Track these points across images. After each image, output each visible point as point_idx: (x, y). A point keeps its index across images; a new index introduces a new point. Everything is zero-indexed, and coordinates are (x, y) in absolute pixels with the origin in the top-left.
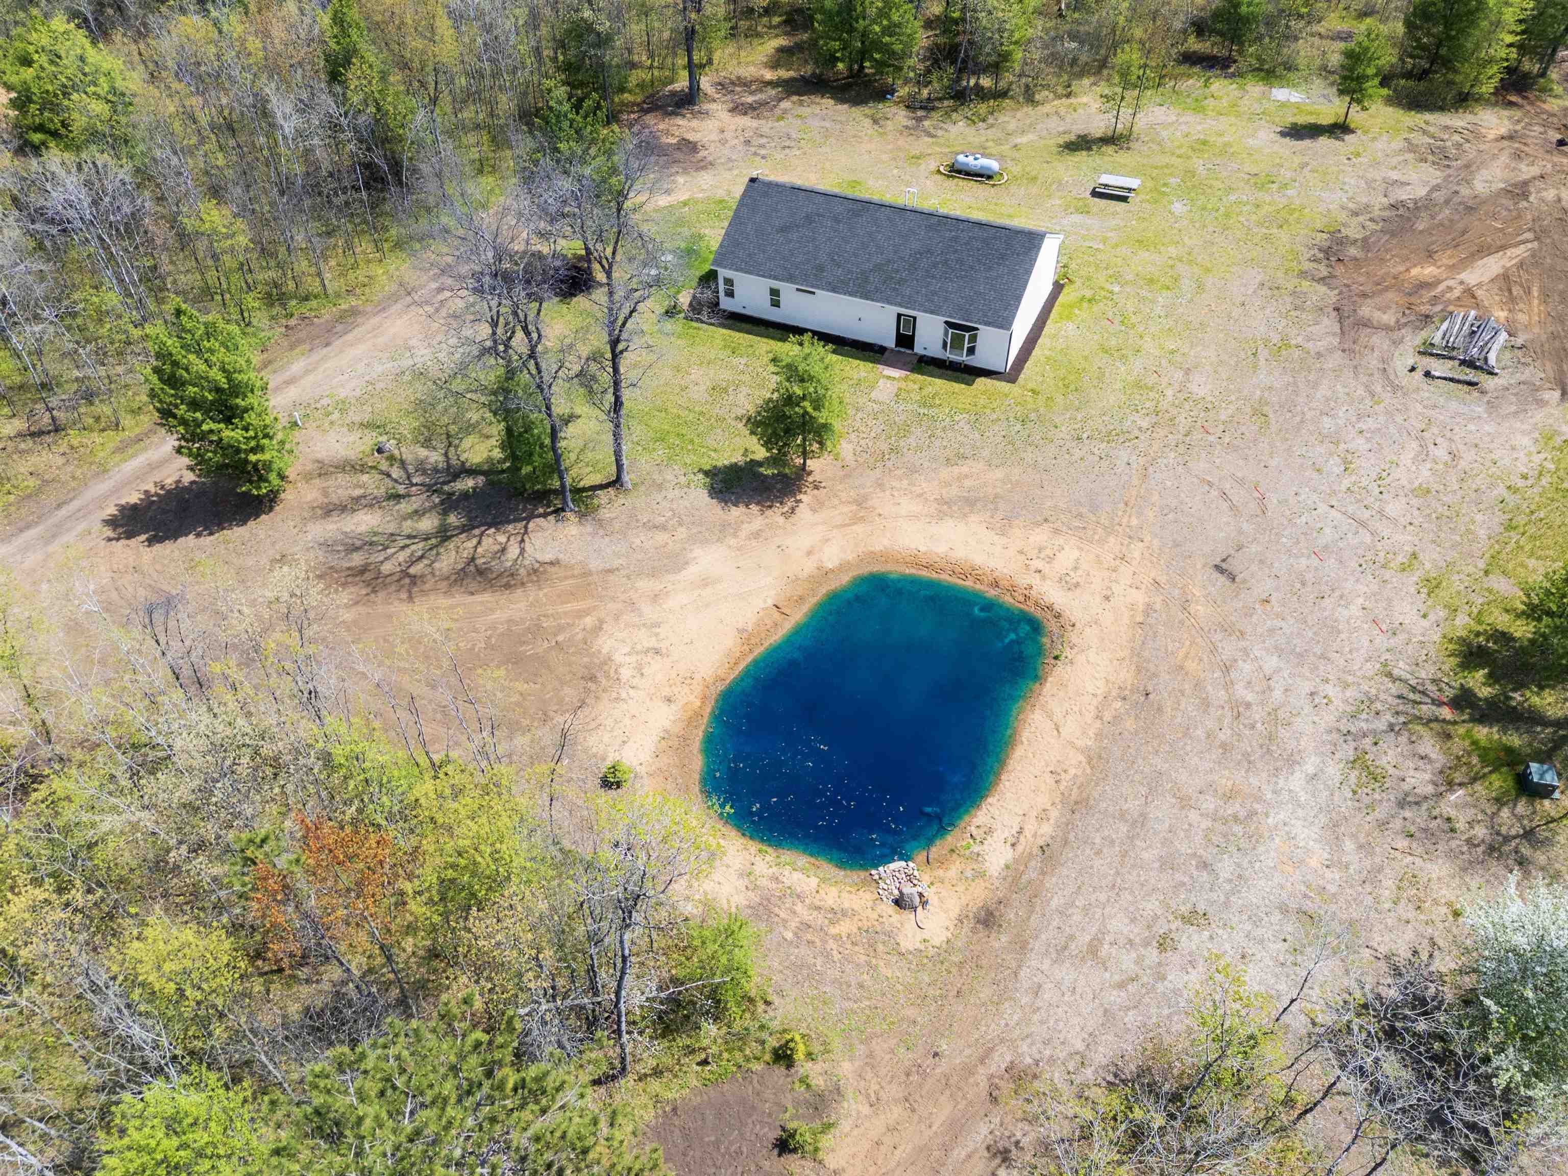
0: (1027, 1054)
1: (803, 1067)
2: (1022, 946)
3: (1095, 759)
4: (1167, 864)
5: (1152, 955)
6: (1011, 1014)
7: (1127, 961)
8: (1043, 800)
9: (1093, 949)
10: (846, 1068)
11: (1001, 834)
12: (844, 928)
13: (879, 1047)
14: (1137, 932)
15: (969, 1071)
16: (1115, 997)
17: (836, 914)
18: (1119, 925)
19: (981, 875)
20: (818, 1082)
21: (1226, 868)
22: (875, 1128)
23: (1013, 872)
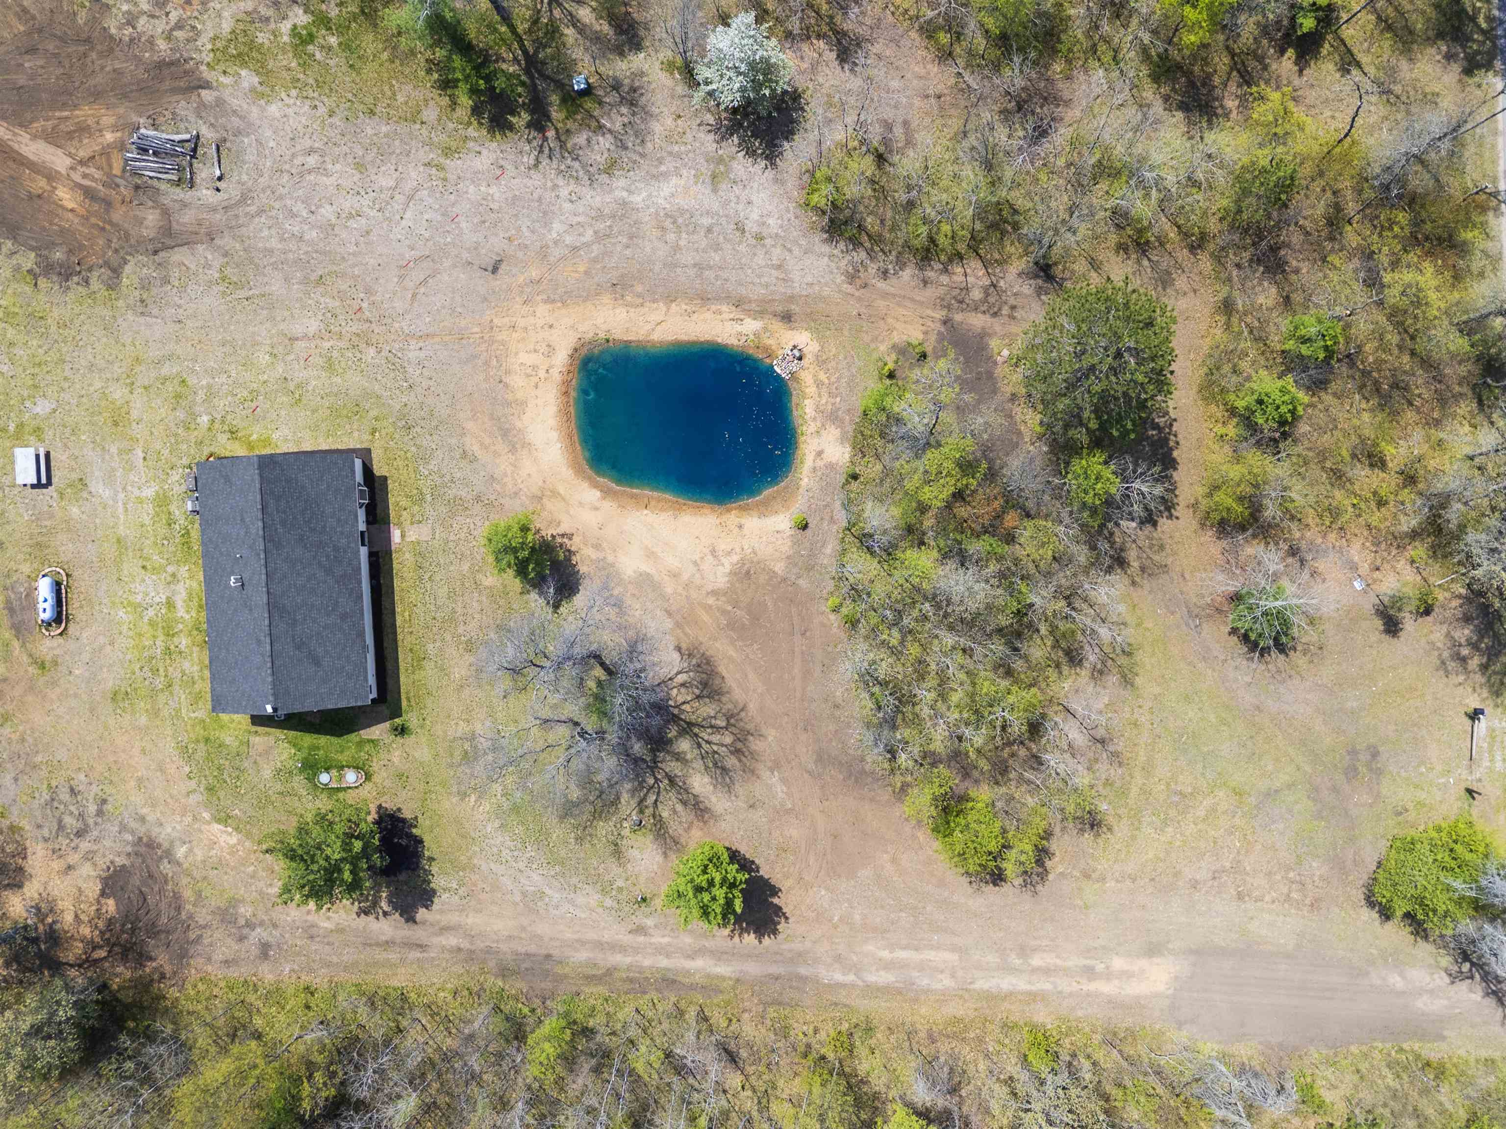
0: (840, 279)
1: (891, 366)
2: (791, 299)
3: (670, 299)
4: (717, 248)
5: (768, 242)
6: (827, 291)
7: (777, 252)
8: (708, 315)
9: (779, 267)
10: (883, 348)
11: (739, 328)
12: (822, 376)
13: (867, 338)
14: (761, 252)
15: (859, 299)
16: (796, 251)
17: (819, 384)
18: (760, 260)
19: (765, 329)
20: (894, 356)
21: (706, 221)
22: (899, 326)
23: (758, 314)
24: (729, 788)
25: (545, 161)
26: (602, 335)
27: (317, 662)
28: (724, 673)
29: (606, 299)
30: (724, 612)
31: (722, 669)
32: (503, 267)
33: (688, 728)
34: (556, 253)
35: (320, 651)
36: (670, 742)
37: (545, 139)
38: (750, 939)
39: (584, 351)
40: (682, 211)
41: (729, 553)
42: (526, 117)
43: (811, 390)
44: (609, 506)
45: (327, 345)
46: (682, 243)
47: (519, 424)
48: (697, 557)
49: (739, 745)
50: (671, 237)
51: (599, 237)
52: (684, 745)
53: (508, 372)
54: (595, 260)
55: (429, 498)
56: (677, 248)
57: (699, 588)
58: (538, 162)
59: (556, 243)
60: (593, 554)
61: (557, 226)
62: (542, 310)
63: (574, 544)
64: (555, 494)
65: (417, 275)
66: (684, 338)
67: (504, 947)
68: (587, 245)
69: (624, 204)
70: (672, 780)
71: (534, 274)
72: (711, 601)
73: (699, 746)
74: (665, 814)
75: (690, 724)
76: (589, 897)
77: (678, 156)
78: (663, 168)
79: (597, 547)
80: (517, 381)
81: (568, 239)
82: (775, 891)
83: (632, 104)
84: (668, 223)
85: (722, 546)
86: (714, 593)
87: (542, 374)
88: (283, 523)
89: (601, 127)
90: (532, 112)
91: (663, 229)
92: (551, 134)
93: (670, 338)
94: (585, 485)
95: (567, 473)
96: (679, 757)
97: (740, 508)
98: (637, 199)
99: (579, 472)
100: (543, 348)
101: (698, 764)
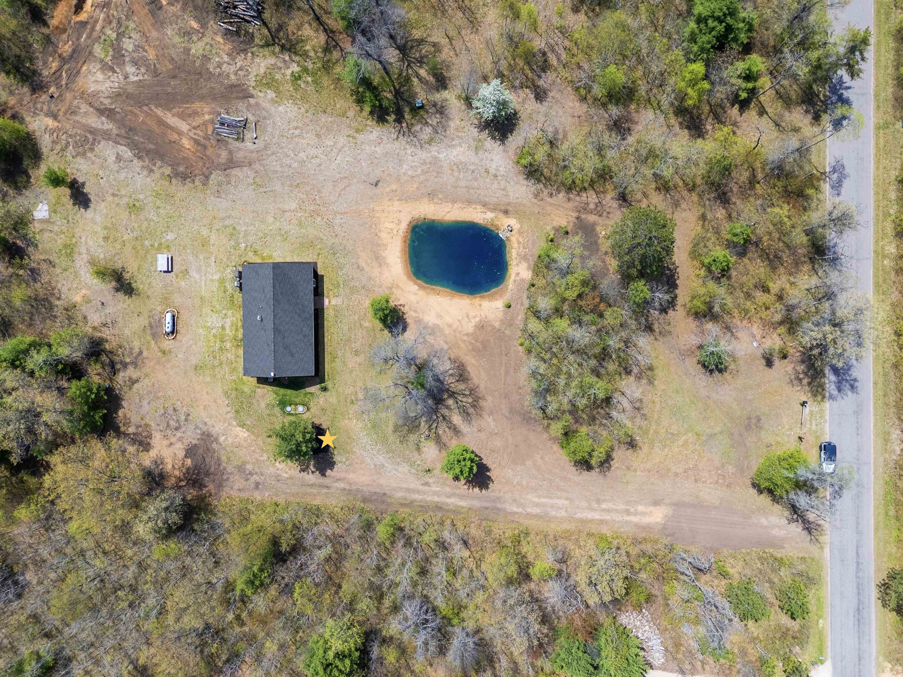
0: (531, 196)
1: (552, 236)
2: (509, 204)
3: (454, 201)
4: (476, 179)
5: (499, 178)
6: (524, 202)
7: (503, 183)
8: (471, 210)
9: (503, 190)
10: (548, 228)
11: (484, 216)
12: (521, 240)
13: (541, 223)
14: (496, 182)
15: (539, 206)
16: (512, 183)
17: (519, 243)
18: (495, 186)
19: (496, 217)
20: (553, 232)
21: (472, 167)
22: (557, 218)
23: (493, 210)
24: (470, 422)
25: (401, 137)
26: (422, 216)
27: (292, 355)
28: (470, 371)
29: (426, 200)
30: (471, 343)
31: (469, 369)
32: (380, 184)
33: (452, 395)
34: (404, 178)
35: (294, 351)
36: (444, 400)
37: (402, 127)
38: (477, 490)
39: (414, 223)
40: (461, 163)
41: (474, 317)
42: (393, 117)
43: (515, 245)
44: (421, 293)
45: (299, 215)
46: (461, 177)
47: (383, 255)
48: (460, 318)
49: (475, 403)
50: (456, 174)
51: (424, 172)
52: (450, 402)
53: (380, 231)
54: (421, 183)
55: (342, 286)
56: (458, 179)
57: (460, 332)
58: (398, 137)
59: (404, 174)
60: (414, 315)
61: (405, 167)
62: (396, 203)
63: (405, 309)
64: (398, 286)
65: (341, 186)
66: (459, 219)
67: (365, 489)
68: (418, 176)
69: (435, 158)
70: (444, 418)
71: (394, 187)
72: (465, 338)
73: (457, 403)
74: (440, 432)
75: (454, 393)
76: (404, 468)
77: (460, 138)
78: (454, 143)
79: (415, 311)
80: (383, 235)
81: (410, 173)
82: (488, 470)
83: (441, 113)
84: (455, 168)
85: (472, 314)
86: (467, 334)
87: (395, 232)
88: (282, 293)
89: (427, 123)
90: (396, 115)
91: (453, 170)
92: (404, 125)
93: (453, 219)
94: (412, 283)
95: (404, 278)
96: (448, 407)
97: (481, 297)
98: (441, 156)
99: (409, 277)
100: (396, 221)
101: (457, 411)
